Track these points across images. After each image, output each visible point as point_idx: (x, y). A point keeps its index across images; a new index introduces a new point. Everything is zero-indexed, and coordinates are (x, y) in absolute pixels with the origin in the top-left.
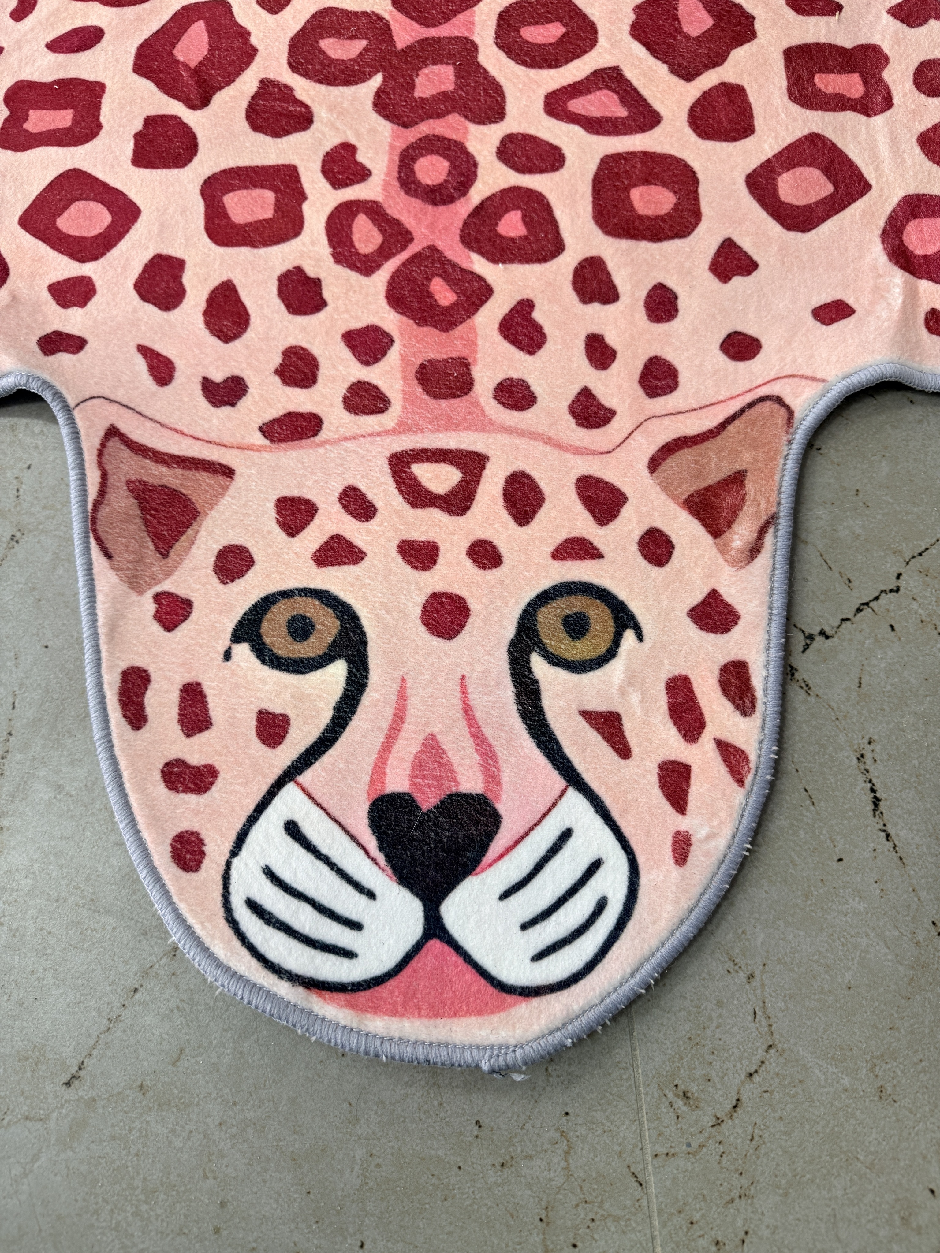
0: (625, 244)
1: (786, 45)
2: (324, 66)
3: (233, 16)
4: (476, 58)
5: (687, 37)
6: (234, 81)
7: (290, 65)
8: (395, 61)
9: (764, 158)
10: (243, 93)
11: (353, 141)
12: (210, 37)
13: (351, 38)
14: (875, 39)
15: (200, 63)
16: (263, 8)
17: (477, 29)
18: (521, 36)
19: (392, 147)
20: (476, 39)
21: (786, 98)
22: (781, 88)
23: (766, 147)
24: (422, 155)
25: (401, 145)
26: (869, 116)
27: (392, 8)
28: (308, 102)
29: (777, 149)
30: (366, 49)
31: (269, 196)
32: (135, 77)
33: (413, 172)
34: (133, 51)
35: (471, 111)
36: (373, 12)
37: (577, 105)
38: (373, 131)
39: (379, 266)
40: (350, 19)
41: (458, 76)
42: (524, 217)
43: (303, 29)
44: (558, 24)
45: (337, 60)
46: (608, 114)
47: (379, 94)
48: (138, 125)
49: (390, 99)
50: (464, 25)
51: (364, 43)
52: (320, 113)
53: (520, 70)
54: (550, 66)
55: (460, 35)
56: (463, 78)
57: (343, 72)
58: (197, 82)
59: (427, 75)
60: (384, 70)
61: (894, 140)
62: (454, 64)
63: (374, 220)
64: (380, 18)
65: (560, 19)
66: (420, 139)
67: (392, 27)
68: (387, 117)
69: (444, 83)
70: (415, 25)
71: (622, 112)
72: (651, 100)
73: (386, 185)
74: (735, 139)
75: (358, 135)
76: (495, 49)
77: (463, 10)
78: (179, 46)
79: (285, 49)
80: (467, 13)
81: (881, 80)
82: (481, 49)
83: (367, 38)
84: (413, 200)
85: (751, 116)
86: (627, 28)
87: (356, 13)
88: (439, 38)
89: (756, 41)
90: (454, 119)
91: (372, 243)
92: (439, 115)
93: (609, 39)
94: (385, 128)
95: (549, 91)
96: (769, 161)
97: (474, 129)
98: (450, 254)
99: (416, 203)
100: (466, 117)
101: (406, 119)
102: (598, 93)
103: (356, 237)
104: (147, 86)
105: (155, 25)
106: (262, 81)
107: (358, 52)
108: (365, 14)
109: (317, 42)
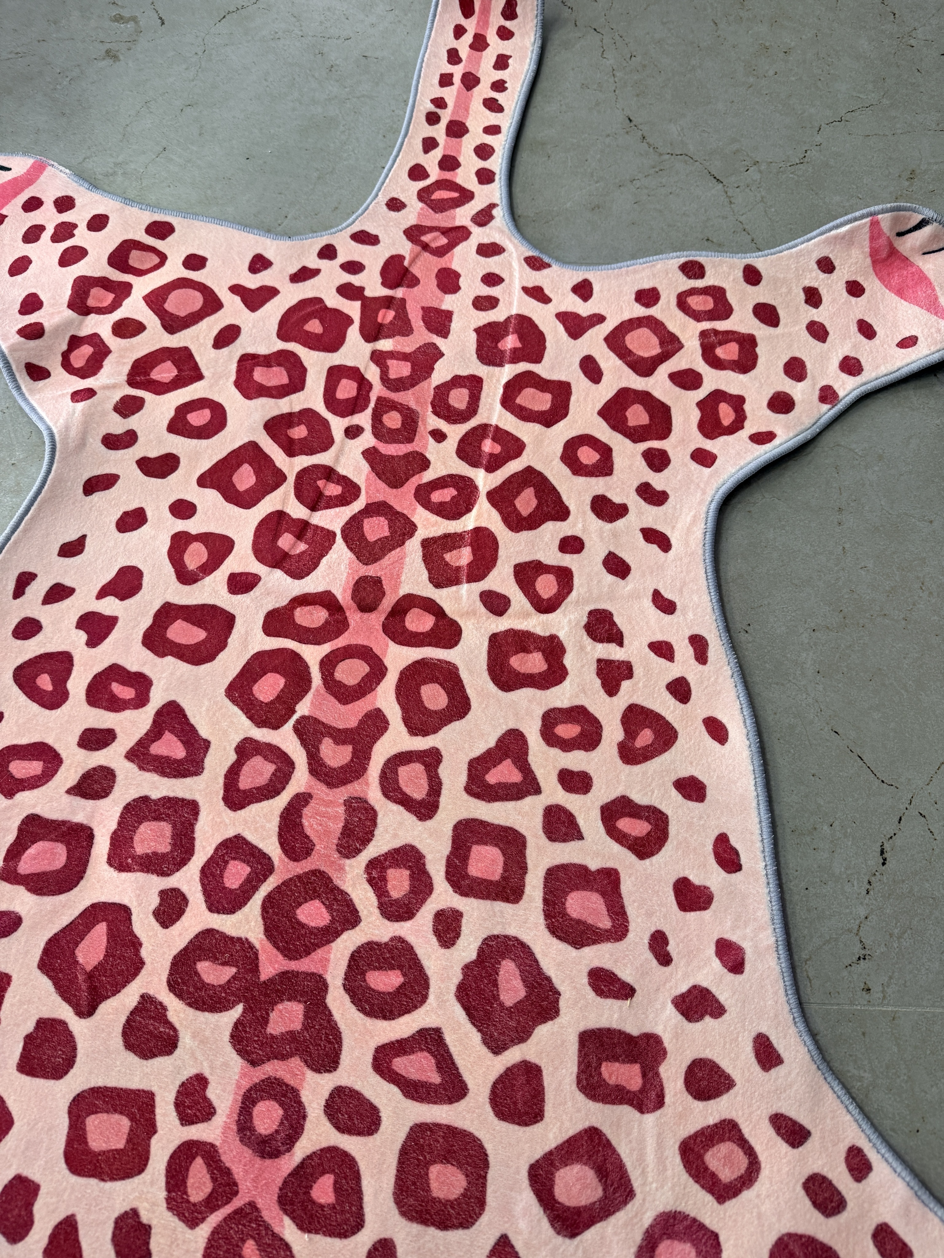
0: (416, 1228)
1: (582, 1028)
2: (197, 989)
3: (131, 924)
4: (325, 999)
5: (501, 1005)
6: (119, 991)
7: (169, 983)
8: (256, 993)
9: (547, 1149)
10: (124, 1006)
11: (207, 1074)
12: (108, 942)
13: (224, 964)
14: (658, 1030)
15: (95, 968)
16: (157, 920)
17: (331, 969)
18: (365, 981)
19: (238, 1087)
20: (329, 978)
21: (574, 1086)
22: (572, 1073)
23: (551, 1136)
24: (262, 1099)
25: (246, 1084)
26: (642, 1112)
27: (263, 937)
28: (177, 1025)
29: (560, 1141)
30: (234, 977)
31: (125, 1123)
32: (38, 973)
33: (250, 1114)
34: (42, 945)
35: (311, 1056)
36: (247, 939)
37: (400, 1064)
38: (226, 1065)
39: (203, 1220)
40: (226, 945)
41: (306, 1016)
42: (336, 1182)
43: (186, 949)
44: (398, 972)
45: (208, 984)
46: (423, 1078)
47: (238, 1025)
48: (30, 1027)
49: (246, 1032)
50: (321, 961)
51: (234, 970)
52: (185, 1040)
53: (359, 1016)
54: (385, 1018)
55: (315, 971)
56: (310, 1018)
57: (211, 997)
58: (89, 988)
59: (280, 1011)
60: (246, 1001)
61: (660, 1146)
62: (306, 1002)
63: (208, 1165)
64: (251, 947)
65: (400, 967)
66: (263, 1081)
67: (260, 957)
68: (240, 1052)
69: (293, 1022)
70: (280, 957)
71: (436, 1078)
72: (462, 1070)
73: (226, 1128)
74: (526, 1125)
75: (212, 1067)
76: (342, 991)
77: (323, 945)
78: (81, 946)
79: (167, 965)
80: (325, 948)
81: (657, 1074)
82: (331, 989)
83: (237, 966)
84: (245, 1148)
85: (543, 1100)
86: (453, 989)
87: (232, 938)
88: (298, 972)
89: (558, 1020)
90: (296, 1062)
91: (202, 1191)
92: (283, 1057)
93: (437, 997)
94: (236, 1062)
95: (379, 1044)
96: (551, 1153)
97: (310, 1075)
98: (266, 1215)
99: (248, 1153)
100: (306, 1062)
101: (254, 1056)
102: (419, 1054)
103: (190, 1181)
104: (46, 984)
105: (65, 920)
106: (142, 996)
107: (227, 978)
108: (239, 939)
109: (195, 964)
